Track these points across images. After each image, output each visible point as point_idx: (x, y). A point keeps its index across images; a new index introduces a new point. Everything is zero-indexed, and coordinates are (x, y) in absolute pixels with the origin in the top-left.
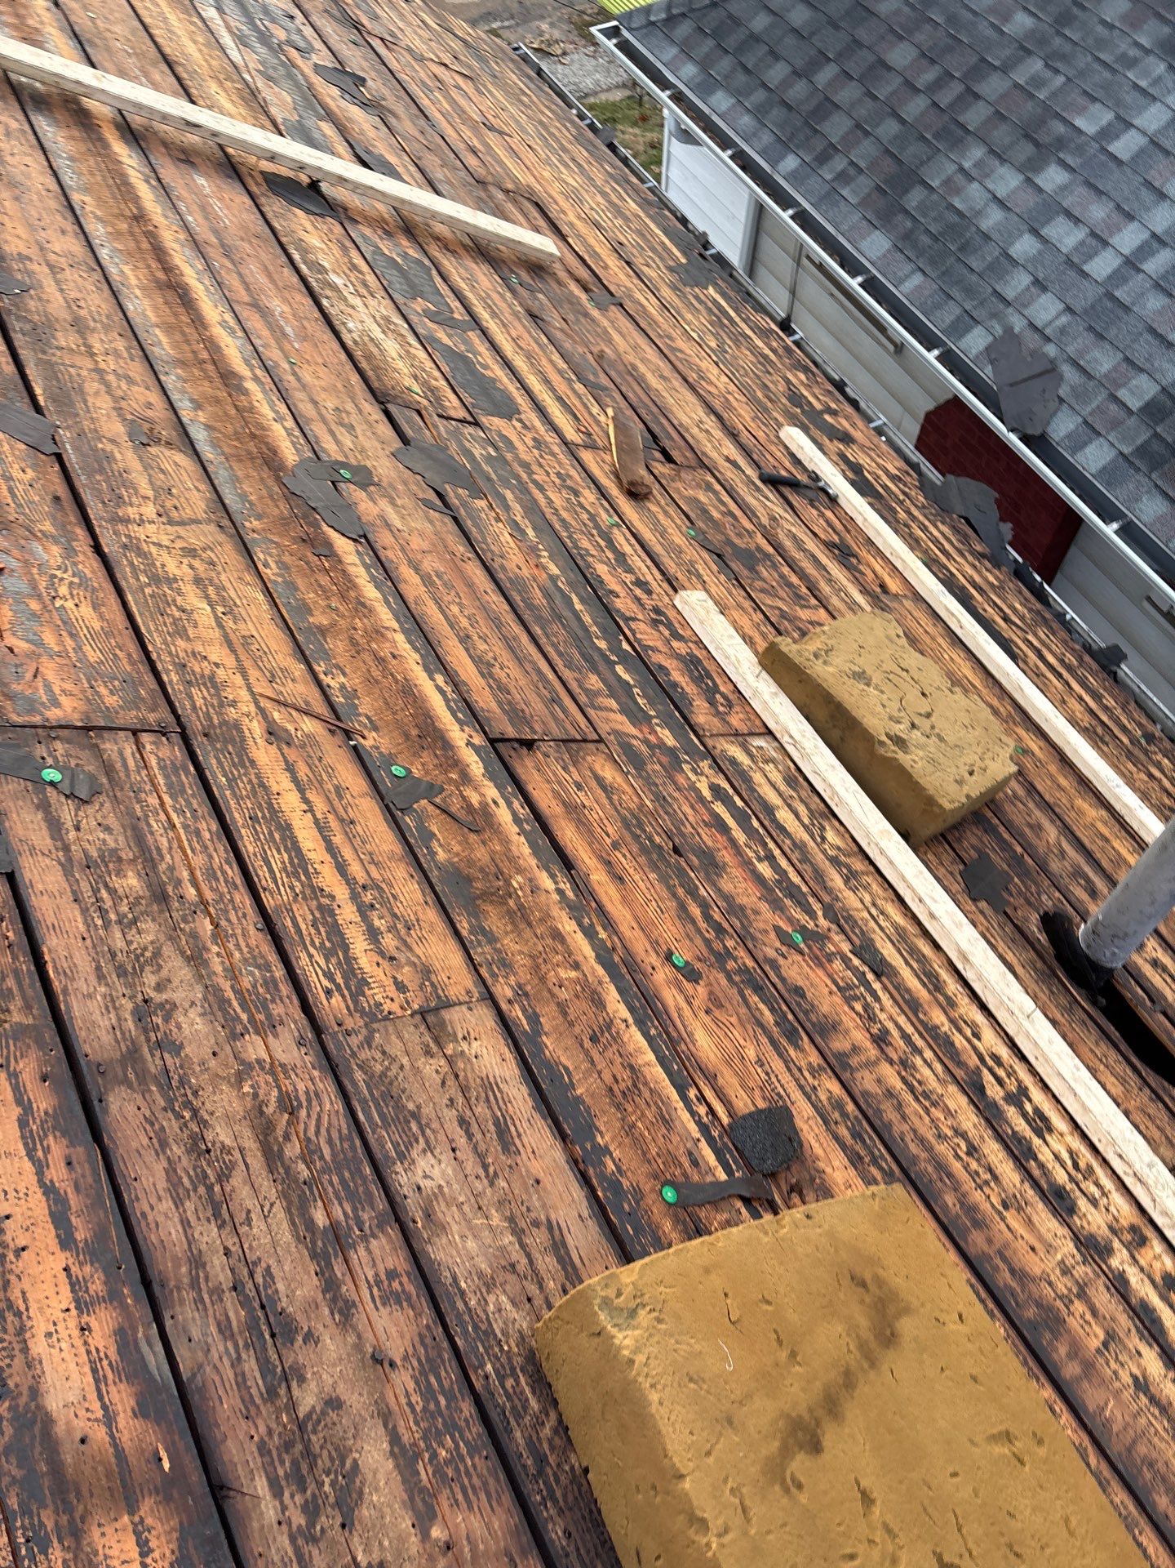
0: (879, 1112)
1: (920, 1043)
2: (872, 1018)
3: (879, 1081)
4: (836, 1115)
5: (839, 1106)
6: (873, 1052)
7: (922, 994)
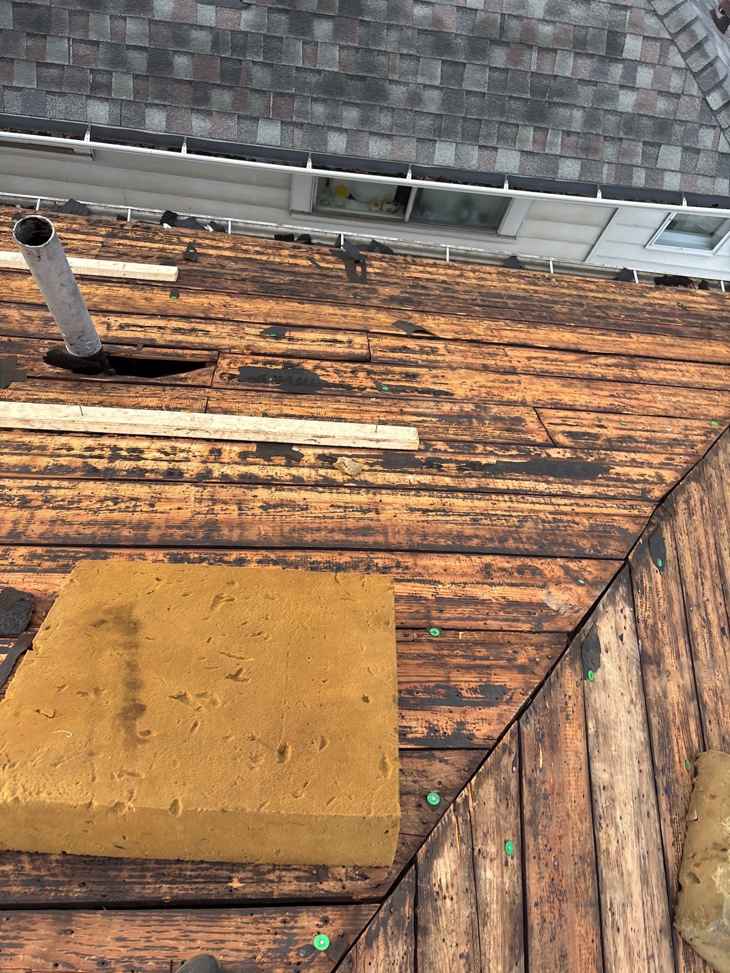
0: (56, 536)
4: (36, 562)
5: (33, 556)
6: (26, 513)
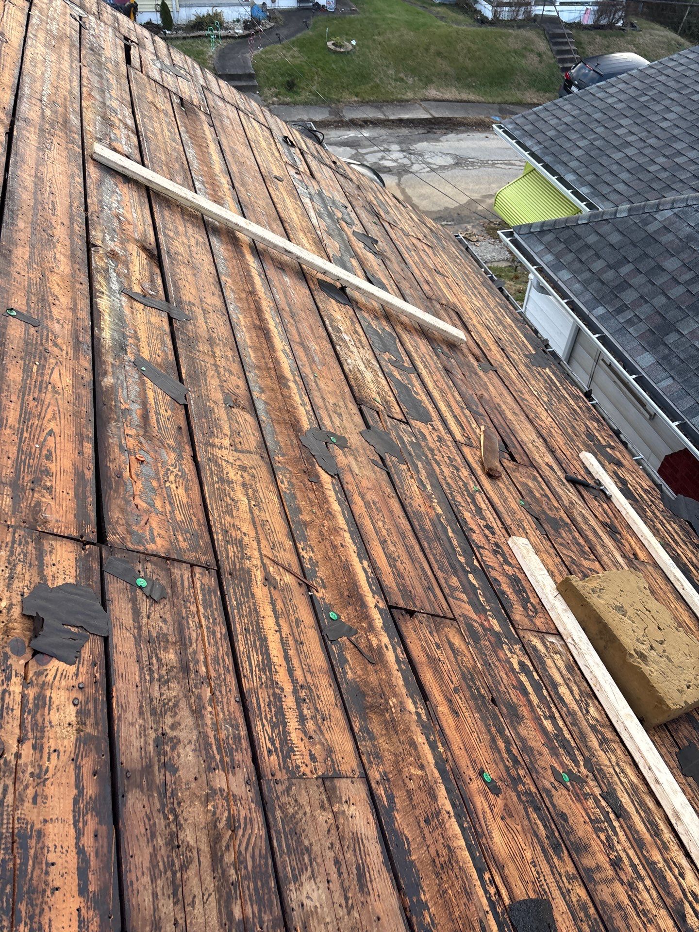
0: (611, 918)
1: (643, 872)
2: (611, 847)
3: (613, 895)
4: (582, 915)
5: (584, 908)
6: (610, 873)
7: (647, 836)
